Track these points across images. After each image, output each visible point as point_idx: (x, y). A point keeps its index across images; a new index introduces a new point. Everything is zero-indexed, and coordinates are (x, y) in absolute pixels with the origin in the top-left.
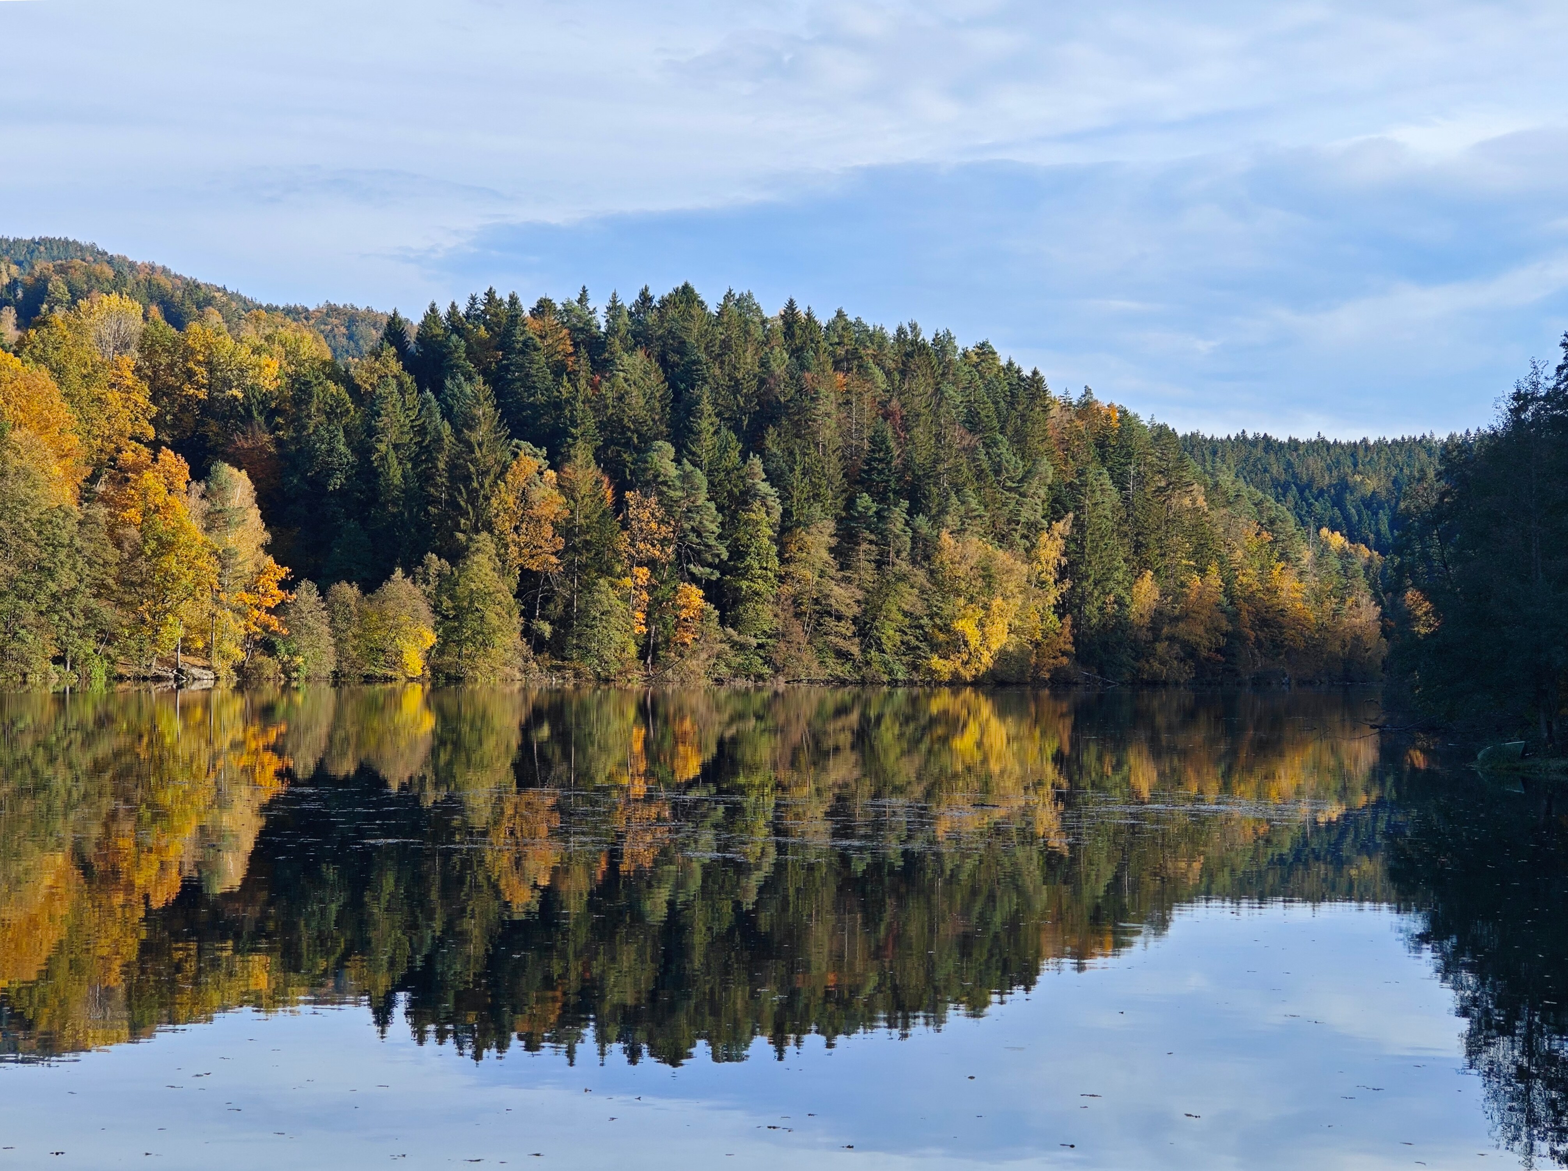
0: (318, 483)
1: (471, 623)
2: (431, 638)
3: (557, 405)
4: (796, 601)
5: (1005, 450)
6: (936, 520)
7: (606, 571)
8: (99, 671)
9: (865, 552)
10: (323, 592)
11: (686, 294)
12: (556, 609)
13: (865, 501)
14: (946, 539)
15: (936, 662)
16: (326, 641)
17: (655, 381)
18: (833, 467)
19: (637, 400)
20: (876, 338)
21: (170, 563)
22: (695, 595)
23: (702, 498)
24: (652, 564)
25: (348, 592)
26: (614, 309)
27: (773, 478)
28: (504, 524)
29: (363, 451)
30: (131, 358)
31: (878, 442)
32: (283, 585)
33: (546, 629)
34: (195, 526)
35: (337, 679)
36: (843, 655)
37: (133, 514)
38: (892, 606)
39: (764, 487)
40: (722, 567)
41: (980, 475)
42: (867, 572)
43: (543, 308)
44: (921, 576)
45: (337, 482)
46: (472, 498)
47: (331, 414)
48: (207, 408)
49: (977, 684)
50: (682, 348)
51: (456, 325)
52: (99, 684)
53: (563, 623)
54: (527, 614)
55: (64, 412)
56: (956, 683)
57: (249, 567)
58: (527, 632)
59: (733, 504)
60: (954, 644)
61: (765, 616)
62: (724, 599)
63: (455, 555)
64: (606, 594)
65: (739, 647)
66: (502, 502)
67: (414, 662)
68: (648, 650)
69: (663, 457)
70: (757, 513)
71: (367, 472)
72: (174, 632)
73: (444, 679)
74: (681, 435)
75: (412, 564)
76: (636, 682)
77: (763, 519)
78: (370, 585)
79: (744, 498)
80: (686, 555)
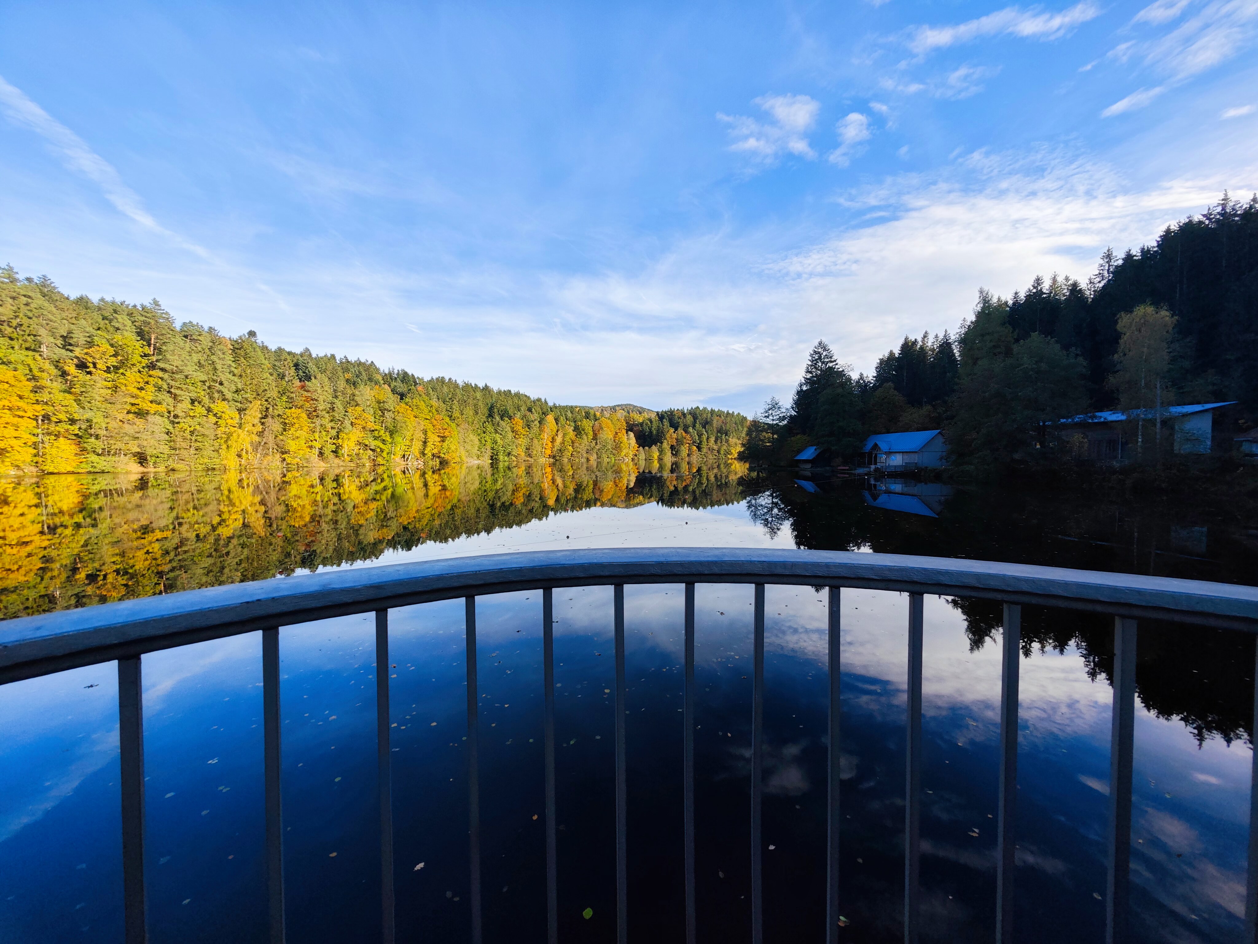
1: (663, 452)
2: (658, 454)
4: (709, 448)
5: (740, 427)
6: (729, 437)
7: (682, 445)
9: (719, 441)
10: (643, 448)
11: (698, 407)
12: (676, 450)
13: (719, 434)
14: (730, 439)
16: (644, 455)
17: (692, 419)
18: (715, 430)
19: (689, 421)
20: (724, 412)
21: (622, 445)
22: (695, 448)
23: (696, 434)
24: (689, 443)
25: (647, 448)
26: (688, 410)
27: (706, 431)
28: (668, 439)
29: (650, 430)
30: (623, 418)
32: (638, 447)
33: (674, 452)
34: (626, 440)
35: (646, 460)
36: (716, 455)
39: (705, 433)
40: (699, 444)
42: (719, 445)
43: (678, 410)
44: (726, 444)
45: (647, 434)
46: (664, 435)
47: (646, 425)
49: (735, 459)
50: (696, 415)
51: (666, 412)
52: (613, 461)
53: (677, 452)
54: (672, 451)
58: (672, 453)
59: (700, 435)
60: (732, 454)
61: (704, 450)
62: (699, 448)
63: (662, 443)
64: (682, 448)
65: (701, 455)
66: (668, 436)
67: (656, 457)
68: (688, 455)
69: (691, 429)
70: (704, 436)
71: (651, 432)
72: (623, 454)
73: (660, 459)
74: (694, 427)
75: (656, 444)
76: (687, 459)
77: (705, 437)
78: (650, 447)
79: (702, 434)
80: (694, 442)
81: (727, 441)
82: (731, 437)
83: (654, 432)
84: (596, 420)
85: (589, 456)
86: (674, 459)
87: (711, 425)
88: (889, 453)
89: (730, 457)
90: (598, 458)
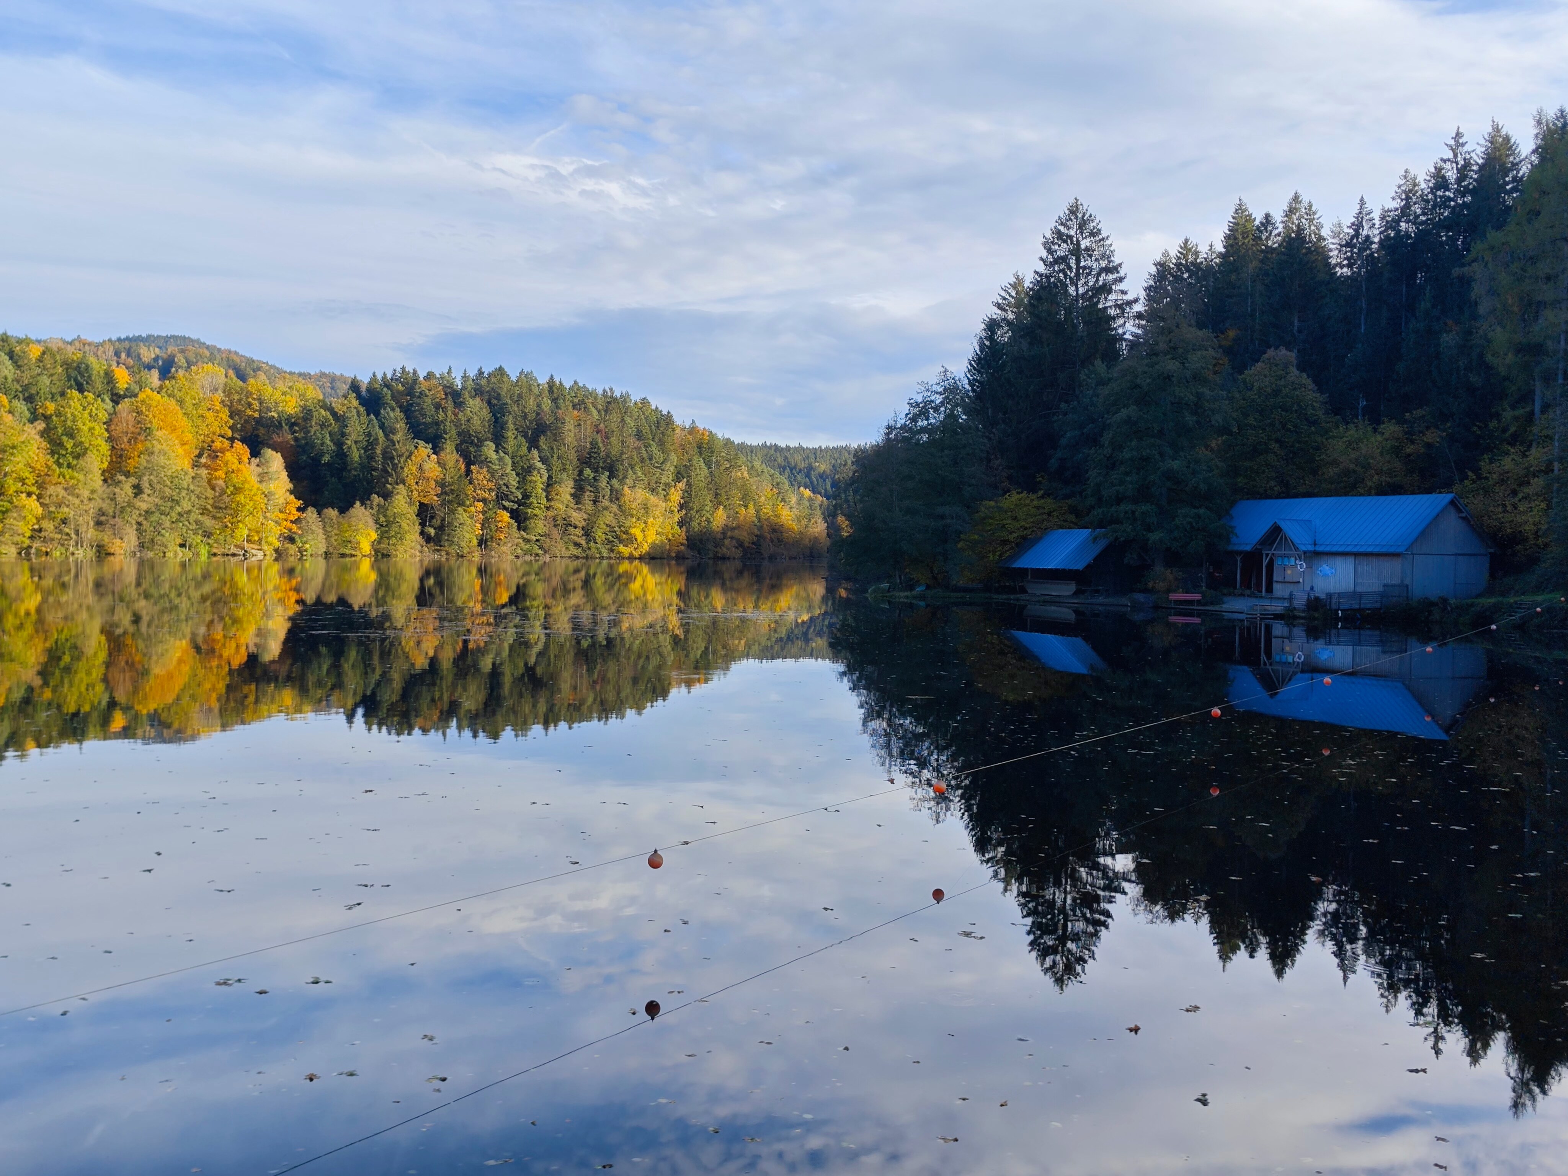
0: (316, 460)
1: (394, 528)
2: (374, 536)
3: (437, 423)
4: (554, 519)
5: (654, 448)
6: (622, 481)
7: (461, 504)
8: (204, 551)
9: (588, 497)
10: (319, 513)
11: (500, 371)
12: (437, 522)
13: (588, 472)
14: (626, 490)
15: (622, 548)
16: (321, 537)
17: (486, 413)
18: (573, 456)
19: (476, 422)
20: (593, 394)
21: (241, 498)
22: (506, 516)
23: (509, 469)
24: (484, 500)
25: (332, 513)
26: (465, 377)
27: (543, 460)
28: (411, 481)
29: (339, 444)
30: (220, 395)
31: (594, 444)
32: (299, 509)
33: (432, 532)
34: (253, 480)
35: (327, 555)
36: (577, 545)
37: (220, 473)
38: (601, 522)
39: (539, 465)
40: (518, 502)
41: (642, 460)
42: (588, 505)
43: (429, 376)
44: (614, 508)
45: (326, 459)
46: (395, 468)
47: (323, 426)
48: (259, 421)
49: (641, 558)
50: (498, 397)
51: (386, 384)
52: (204, 557)
53: (441, 529)
54: (423, 524)
55: (185, 422)
56: (631, 558)
57: (281, 501)
58: (422, 533)
59: (524, 472)
60: (630, 540)
61: (539, 526)
62: (520, 518)
63: (386, 495)
64: (462, 515)
65: (527, 541)
66: (410, 470)
67: (366, 547)
68: (482, 542)
69: (489, 450)
70: (536, 477)
71: (341, 454)
72: (243, 532)
73: (381, 556)
74: (498, 439)
75: (365, 500)
76: (477, 557)
77: (539, 480)
78: (343, 510)
79: (529, 470)
80: (501, 497)
81: (616, 496)
82: (629, 481)
83: (356, 455)
84: (116, 399)
85: (106, 537)
86: (430, 556)
87: (557, 437)
88: (1314, 556)
89: (625, 550)
90: (142, 545)
